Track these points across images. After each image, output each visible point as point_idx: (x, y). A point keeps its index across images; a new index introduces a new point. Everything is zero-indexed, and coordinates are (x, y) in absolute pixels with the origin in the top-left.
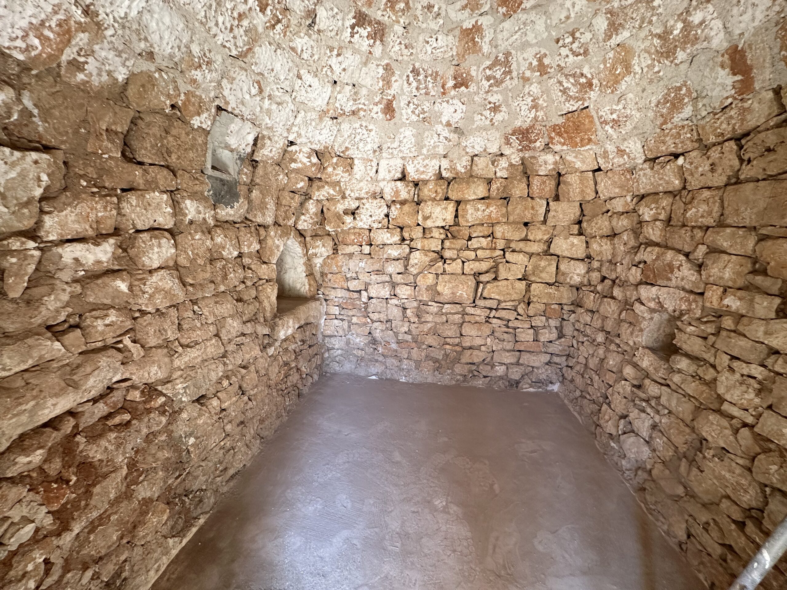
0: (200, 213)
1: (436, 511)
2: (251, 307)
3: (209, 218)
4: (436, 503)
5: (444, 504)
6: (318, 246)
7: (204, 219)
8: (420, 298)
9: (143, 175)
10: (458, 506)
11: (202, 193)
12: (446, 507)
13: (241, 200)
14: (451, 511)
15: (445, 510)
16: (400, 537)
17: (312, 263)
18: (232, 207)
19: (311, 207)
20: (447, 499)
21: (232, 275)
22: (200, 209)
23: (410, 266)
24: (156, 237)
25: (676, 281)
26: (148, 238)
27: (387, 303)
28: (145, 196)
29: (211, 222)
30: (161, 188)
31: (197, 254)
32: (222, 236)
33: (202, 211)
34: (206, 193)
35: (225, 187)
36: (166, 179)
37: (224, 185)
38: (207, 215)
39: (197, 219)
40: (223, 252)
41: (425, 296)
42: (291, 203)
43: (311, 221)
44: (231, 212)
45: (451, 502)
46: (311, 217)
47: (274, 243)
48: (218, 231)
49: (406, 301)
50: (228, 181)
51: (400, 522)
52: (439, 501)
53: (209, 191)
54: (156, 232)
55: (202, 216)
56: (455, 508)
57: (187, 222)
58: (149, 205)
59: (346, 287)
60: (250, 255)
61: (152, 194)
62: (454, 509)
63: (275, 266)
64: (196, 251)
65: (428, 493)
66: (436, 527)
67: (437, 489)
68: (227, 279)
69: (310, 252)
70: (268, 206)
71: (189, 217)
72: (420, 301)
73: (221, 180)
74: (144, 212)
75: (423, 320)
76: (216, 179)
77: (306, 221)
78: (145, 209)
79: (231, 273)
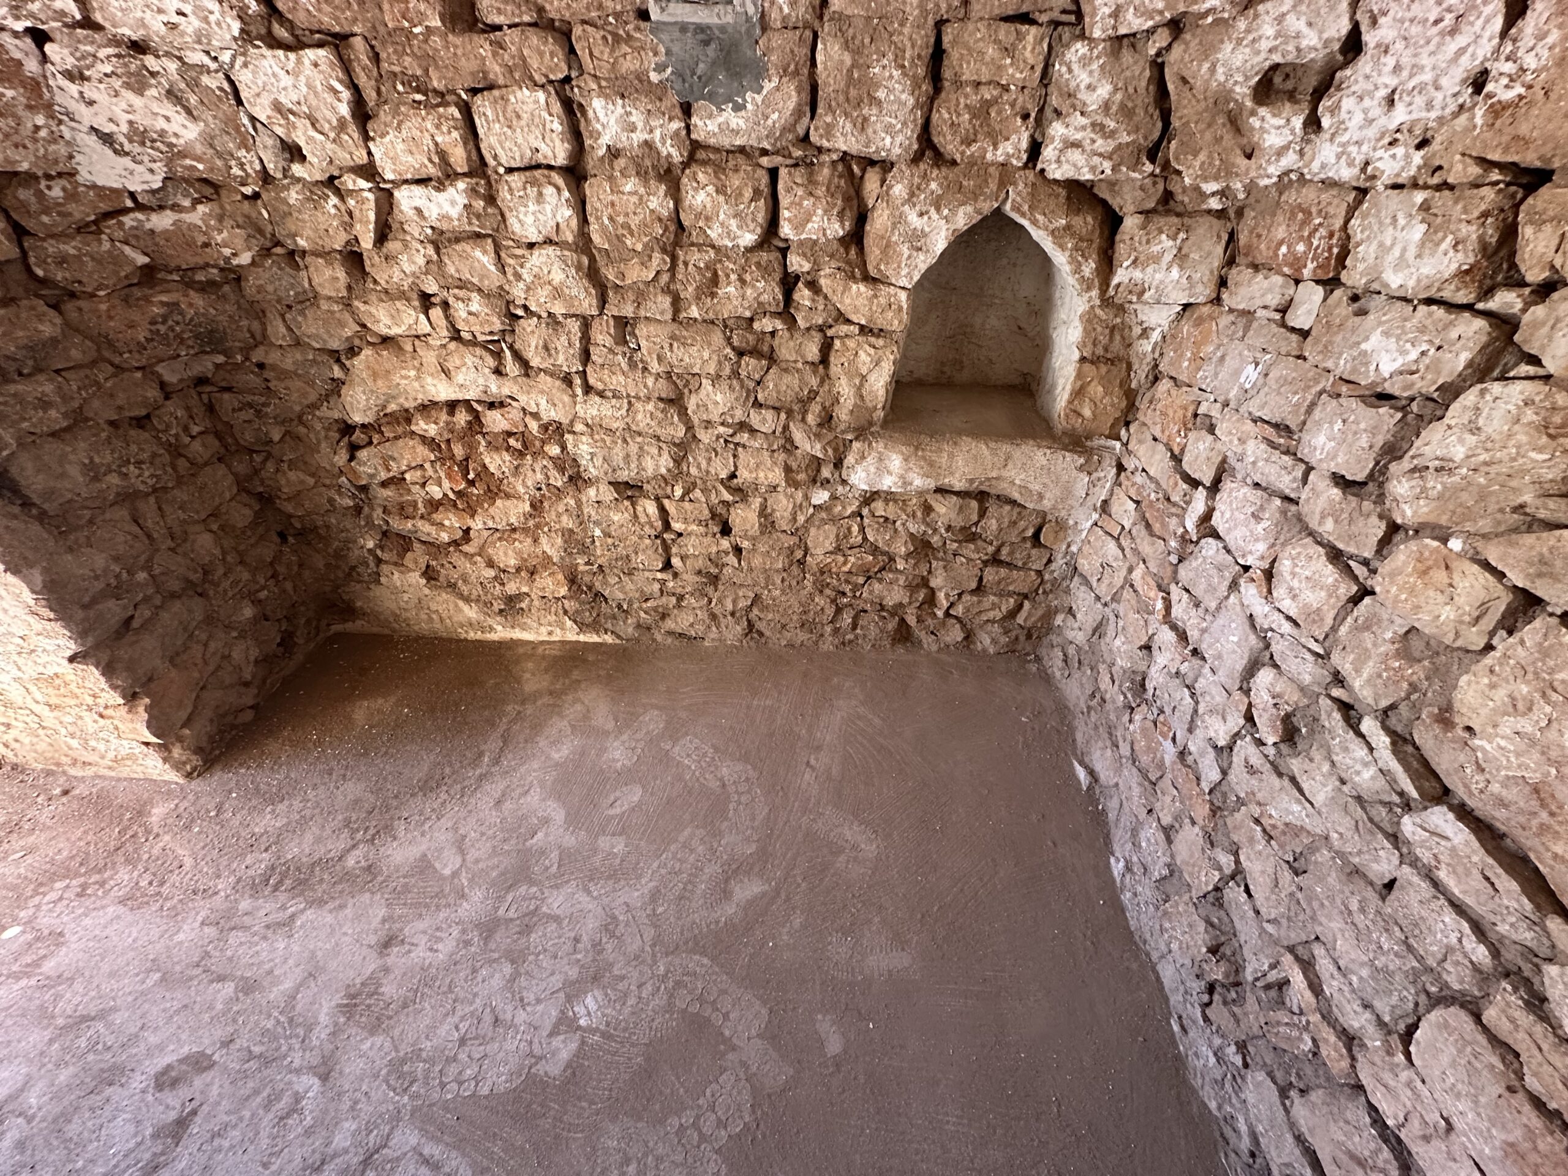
0: (633, 128)
1: (569, 999)
2: (787, 379)
3: (664, 144)
4: (589, 1000)
5: (582, 1022)
6: (1156, 259)
7: (648, 145)
8: (1343, 662)
9: (495, 54)
11: (641, 77)
12: (572, 1024)
13: (768, 86)
14: (557, 1041)
15: (565, 1023)
16: (526, 915)
17: (1130, 319)
18: (738, 108)
19: (1083, 78)
20: (597, 1030)
21: (731, 289)
22: (633, 119)
23: (1406, 464)
24: (534, 183)
26: (520, 184)
27: (1234, 586)
28: (508, 100)
29: (674, 153)
30: (537, 77)
31: (626, 226)
32: (710, 189)
33: (640, 125)
34: (654, 77)
35: (711, 50)
36: (541, 54)
37: (706, 43)
38: (657, 133)
39: (626, 144)
40: (709, 232)
41: (1367, 671)
42: (1000, 68)
43: (1101, 145)
44: (737, 121)
45: (583, 1042)
46: (1098, 128)
47: (899, 220)
48: (701, 176)
49: (1287, 627)
50: (723, 29)
51: (559, 912)
53: (661, 68)
54: (537, 173)
55: (639, 137)
56: (565, 1055)
57: (602, 152)
58: (519, 117)
59: (1177, 451)
60: (810, 248)
61: (519, 94)
62: (565, 1049)
63: (903, 296)
64: (621, 219)
65: (622, 978)
67: (631, 1001)
68: (713, 295)
69: (1121, 276)
70: (881, 94)
71: (605, 140)
72: (1338, 679)
73: (700, 29)
74: (509, 132)
75: (1295, 765)
76: (683, 28)
77: (1076, 145)
78: (509, 127)
79: (729, 284)
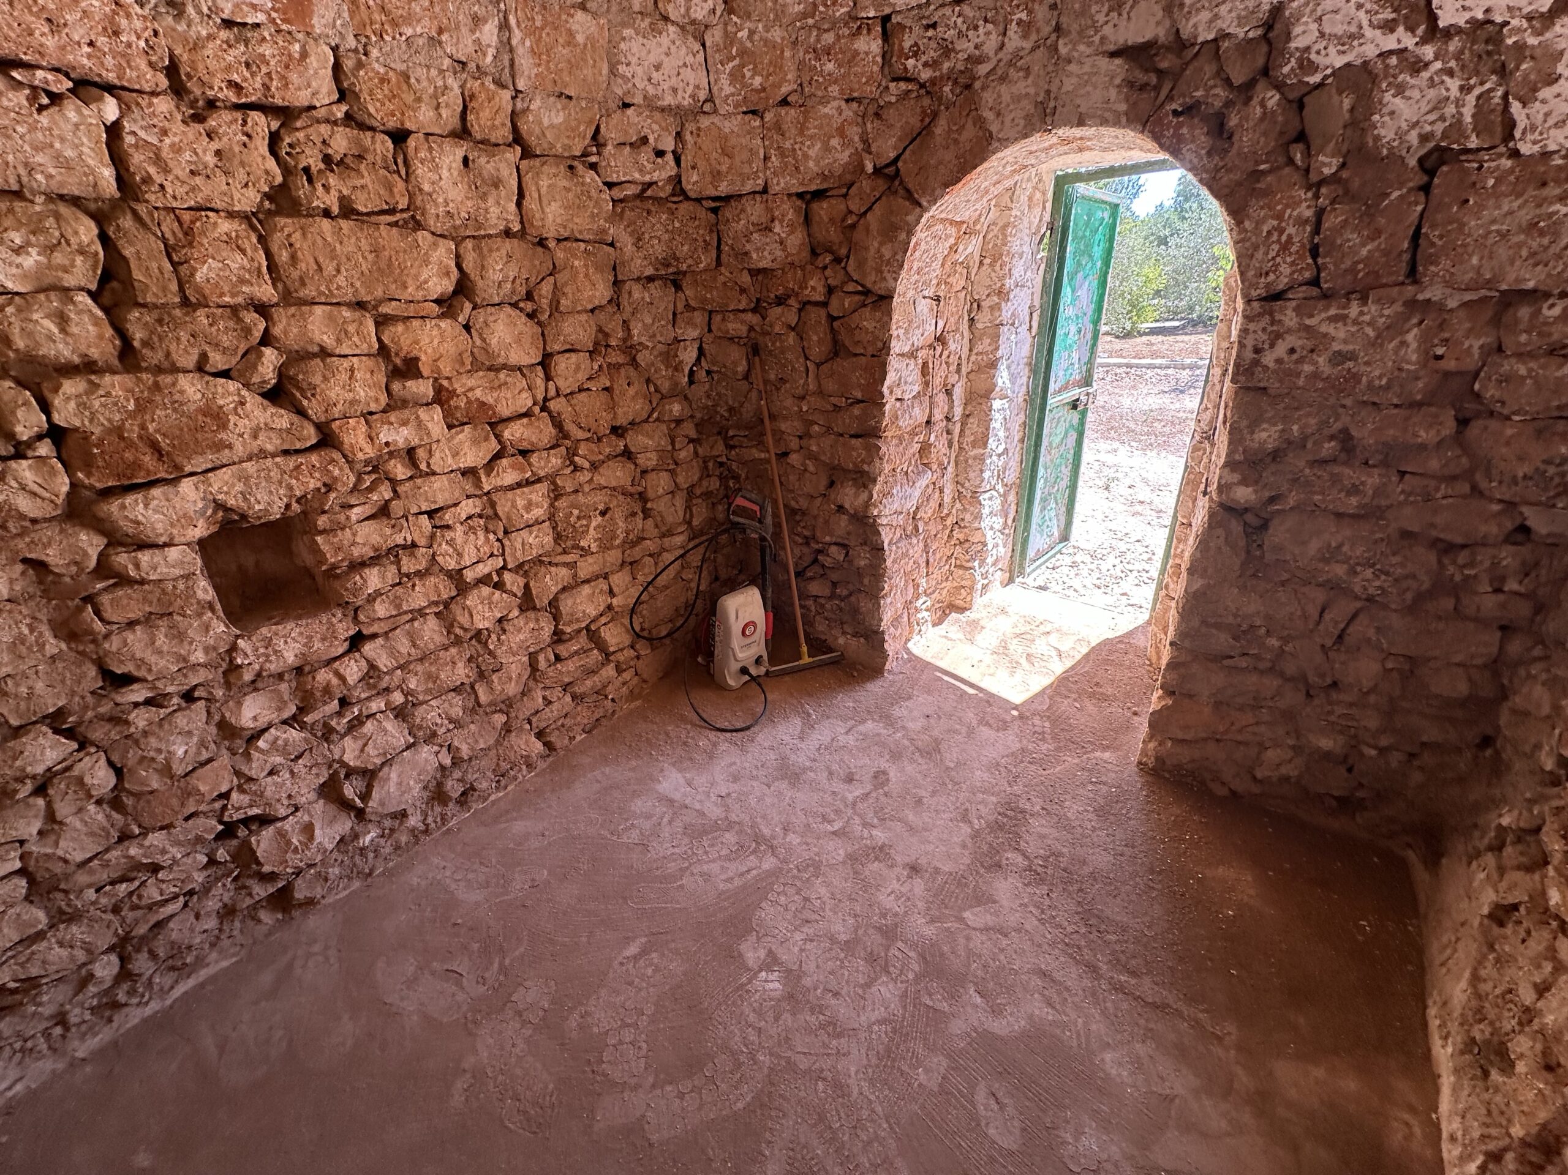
1: (788, 972)
4: (776, 985)
5: (763, 974)
10: (740, 955)
12: (767, 967)
14: (762, 953)
16: (886, 963)
20: (750, 981)
25: (244, 444)
45: (748, 970)
52: (771, 986)
56: (749, 955)
62: (752, 954)
65: (777, 1019)
66: (809, 946)
